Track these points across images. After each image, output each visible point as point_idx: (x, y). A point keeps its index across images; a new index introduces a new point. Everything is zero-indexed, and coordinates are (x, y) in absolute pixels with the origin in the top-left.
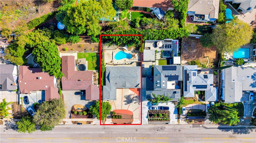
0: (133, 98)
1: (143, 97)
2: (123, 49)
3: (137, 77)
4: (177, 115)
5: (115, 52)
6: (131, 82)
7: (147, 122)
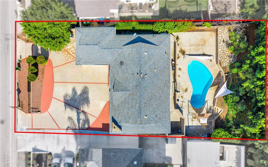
0: (83, 111)
1: (85, 139)
2: (217, 84)
3: (141, 124)
5: (211, 61)
6: (127, 105)
7: (24, 150)
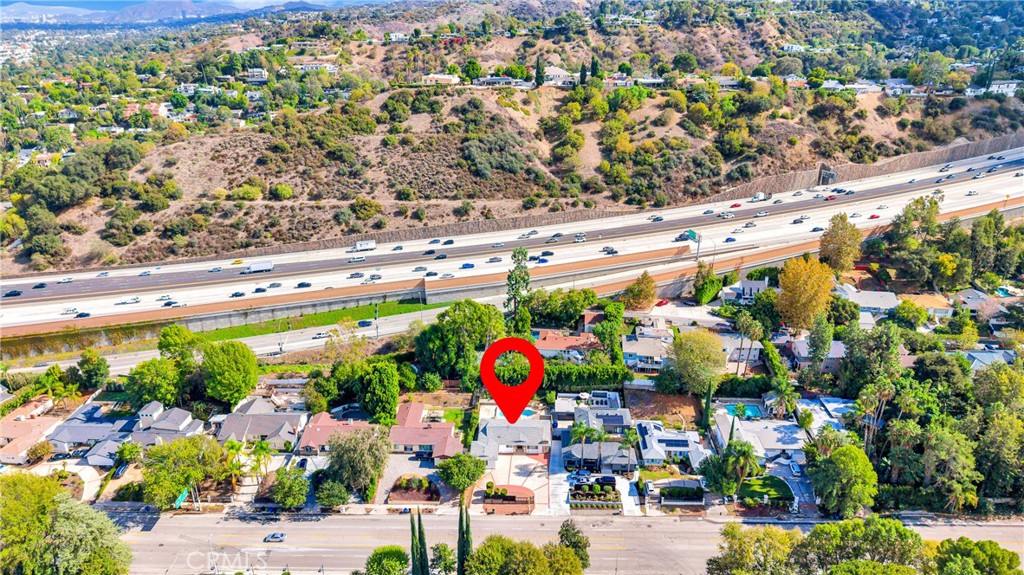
0: (533, 469)
4: (637, 498)
